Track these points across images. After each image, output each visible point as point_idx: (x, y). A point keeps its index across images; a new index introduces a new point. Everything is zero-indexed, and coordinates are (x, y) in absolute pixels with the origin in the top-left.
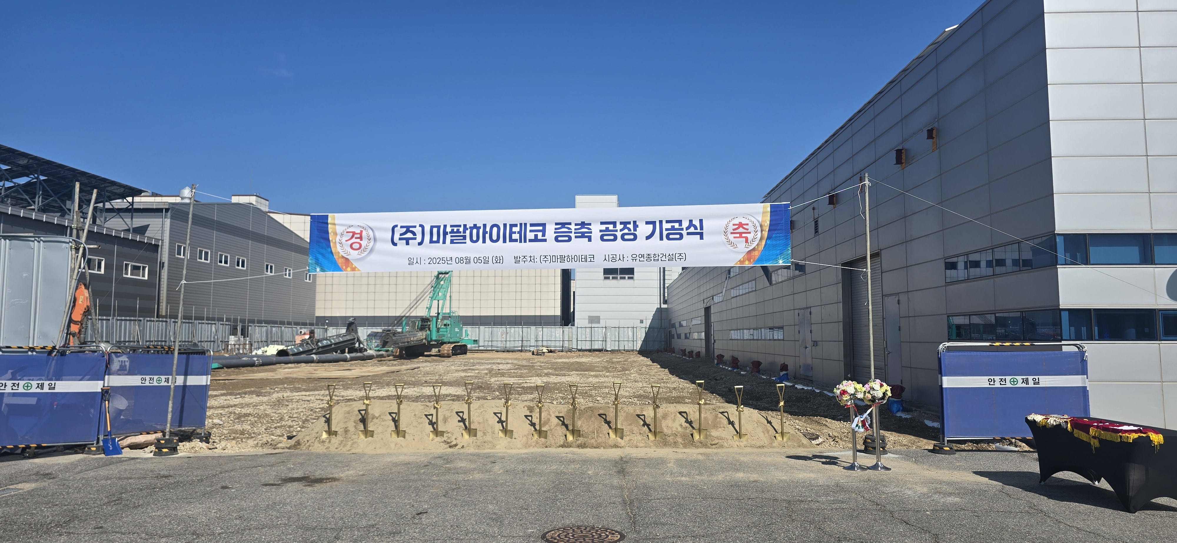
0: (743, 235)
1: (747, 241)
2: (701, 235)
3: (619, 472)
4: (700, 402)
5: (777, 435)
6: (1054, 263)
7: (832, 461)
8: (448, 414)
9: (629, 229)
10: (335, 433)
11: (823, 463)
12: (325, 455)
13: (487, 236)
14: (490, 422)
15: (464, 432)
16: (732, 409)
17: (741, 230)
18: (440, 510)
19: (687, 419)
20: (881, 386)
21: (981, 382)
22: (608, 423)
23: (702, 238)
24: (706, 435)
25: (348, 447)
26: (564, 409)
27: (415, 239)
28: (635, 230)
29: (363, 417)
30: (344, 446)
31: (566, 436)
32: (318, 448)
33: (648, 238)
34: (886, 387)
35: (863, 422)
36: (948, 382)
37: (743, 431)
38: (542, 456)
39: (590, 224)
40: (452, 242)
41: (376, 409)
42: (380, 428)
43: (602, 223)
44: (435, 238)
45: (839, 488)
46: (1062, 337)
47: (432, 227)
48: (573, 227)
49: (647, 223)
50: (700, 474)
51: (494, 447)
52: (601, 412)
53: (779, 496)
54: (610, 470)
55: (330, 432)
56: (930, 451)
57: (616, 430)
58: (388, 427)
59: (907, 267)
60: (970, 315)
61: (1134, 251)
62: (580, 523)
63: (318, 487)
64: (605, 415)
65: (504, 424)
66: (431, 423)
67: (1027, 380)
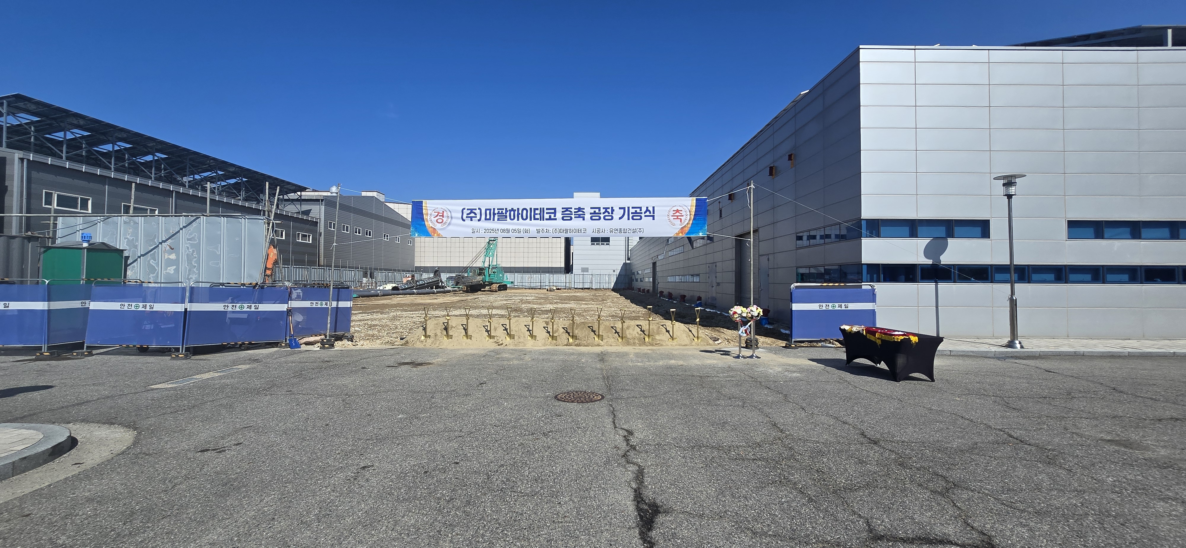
0: (679, 217)
1: (681, 221)
2: (653, 216)
3: (600, 360)
4: (650, 319)
5: (694, 338)
6: (860, 236)
7: (727, 353)
8: (497, 325)
9: (609, 213)
10: (429, 336)
11: (721, 354)
12: (424, 350)
13: (520, 216)
14: (522, 331)
15: (507, 336)
16: (668, 323)
17: (678, 214)
18: (493, 382)
19: (641, 329)
20: (757, 309)
21: (814, 306)
22: (594, 332)
23: (654, 219)
24: (653, 338)
25: (437, 345)
26: (567, 323)
27: (476, 217)
28: (612, 213)
29: (446, 327)
30: (435, 344)
31: (568, 339)
32: (419, 345)
33: (620, 218)
34: (760, 310)
35: (746, 330)
36: (796, 307)
37: (674, 337)
38: (554, 350)
39: (584, 209)
40: (498, 220)
41: (453, 322)
42: (456, 333)
43: (591, 208)
44: (488, 217)
45: (730, 368)
46: (862, 281)
47: (486, 210)
48: (573, 210)
49: (620, 208)
50: (649, 361)
51: (525, 345)
52: (590, 325)
53: (695, 374)
54: (595, 359)
55: (425, 336)
56: (783, 347)
57: (599, 336)
58: (461, 333)
59: (774, 238)
60: (810, 267)
61: (906, 230)
62: (577, 390)
63: (420, 368)
64: (592, 327)
65: (531, 332)
66: (487, 331)
67: (841, 305)
